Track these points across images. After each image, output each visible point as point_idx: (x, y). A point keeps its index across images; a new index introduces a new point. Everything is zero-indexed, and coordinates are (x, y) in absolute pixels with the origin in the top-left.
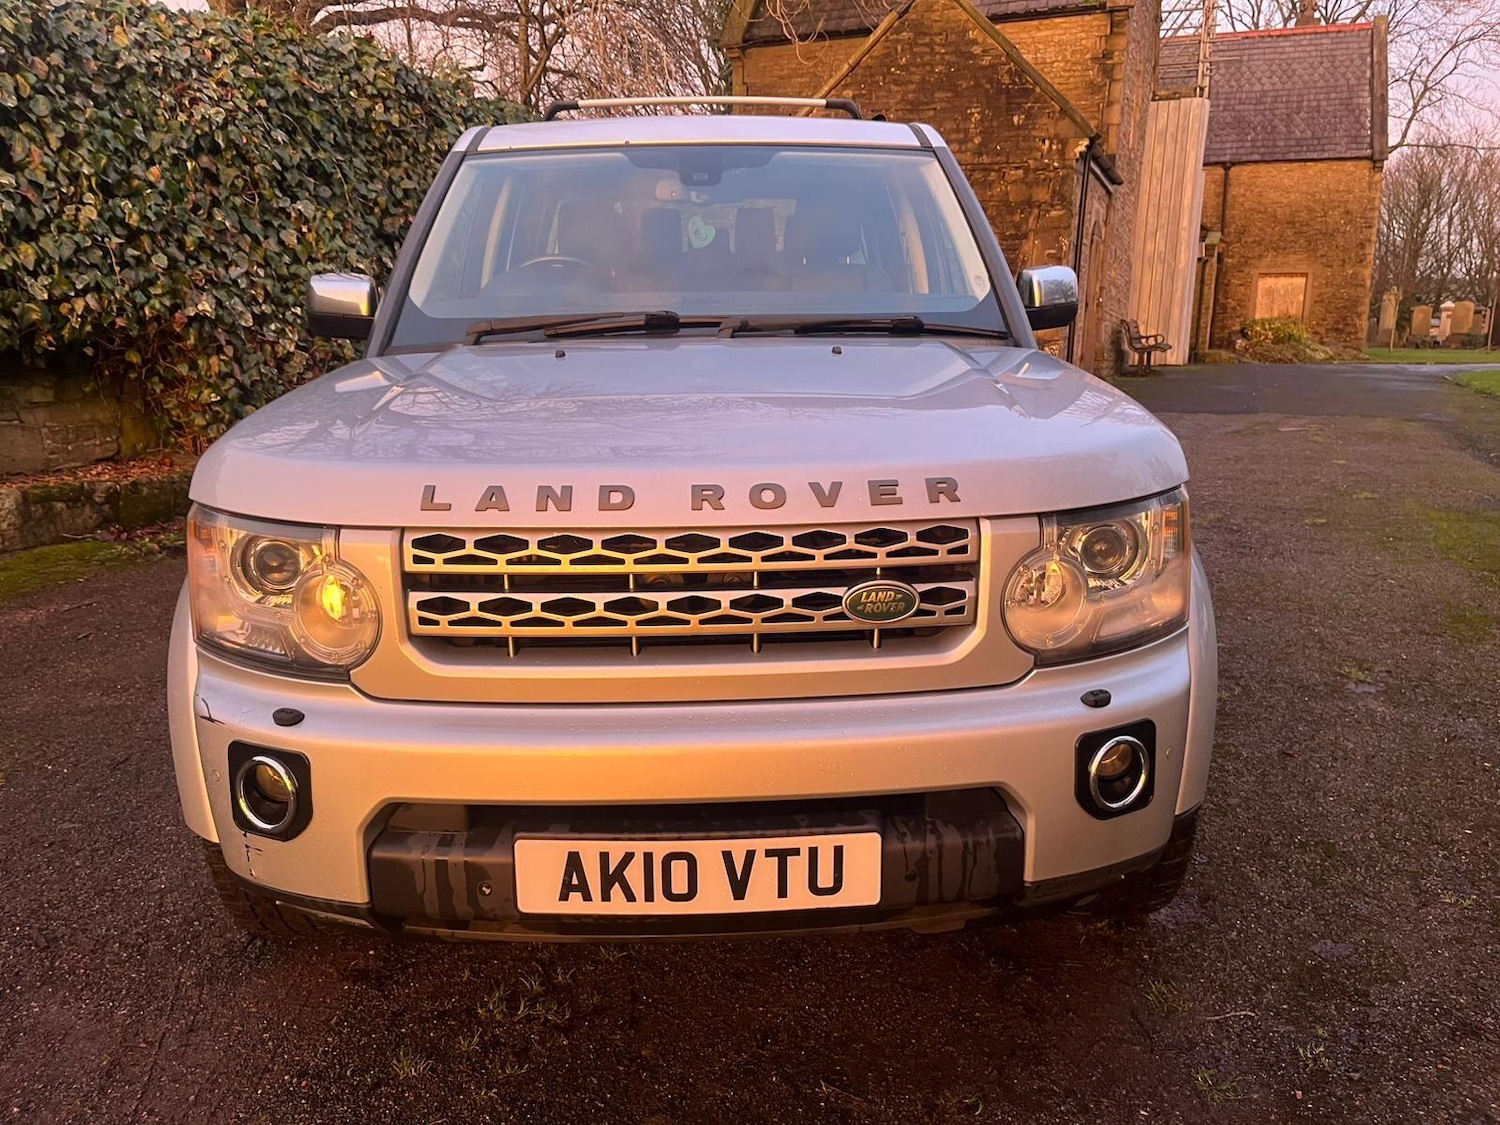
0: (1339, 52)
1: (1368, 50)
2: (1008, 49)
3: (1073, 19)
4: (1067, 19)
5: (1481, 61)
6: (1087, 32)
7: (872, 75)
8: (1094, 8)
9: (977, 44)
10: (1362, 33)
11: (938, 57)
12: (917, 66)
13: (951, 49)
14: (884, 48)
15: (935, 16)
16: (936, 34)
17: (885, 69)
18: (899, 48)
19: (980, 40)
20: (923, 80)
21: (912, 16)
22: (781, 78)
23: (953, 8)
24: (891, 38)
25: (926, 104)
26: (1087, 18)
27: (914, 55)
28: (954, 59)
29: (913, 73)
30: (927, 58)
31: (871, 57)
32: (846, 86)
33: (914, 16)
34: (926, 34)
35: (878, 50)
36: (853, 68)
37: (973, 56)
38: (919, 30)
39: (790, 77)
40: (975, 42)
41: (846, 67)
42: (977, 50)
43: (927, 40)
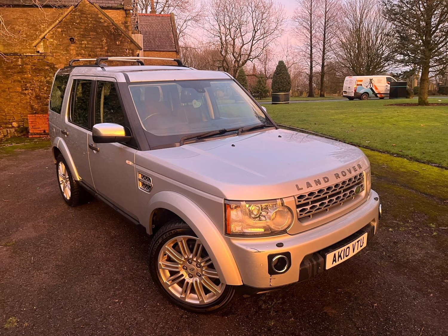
0: (163, 22)
1: (170, 22)
2: (112, 22)
3: (114, 11)
4: (112, 10)
5: (192, 26)
6: (119, 15)
7: (67, 25)
8: (120, 8)
9: (102, 19)
10: (168, 17)
11: (89, 21)
12: (83, 23)
13: (93, 19)
14: (70, 16)
15: (87, 9)
16: (88, 14)
17: (72, 23)
18: (76, 17)
19: (103, 18)
20: (85, 28)
21: (79, 7)
22: (14, 19)
23: (92, 7)
24: (73, 13)
25: (88, 35)
26: (118, 11)
27: (81, 20)
28: (95, 23)
29: (82, 25)
30: (86, 21)
31: (66, 19)
32: (58, 27)
33: (80, 8)
34: (85, 14)
35: (68, 17)
36: (60, 22)
37: (101, 22)
38: (82, 12)
39: (17, 19)
40: (101, 18)
41: (58, 21)
42: (102, 21)
43: (85, 16)
